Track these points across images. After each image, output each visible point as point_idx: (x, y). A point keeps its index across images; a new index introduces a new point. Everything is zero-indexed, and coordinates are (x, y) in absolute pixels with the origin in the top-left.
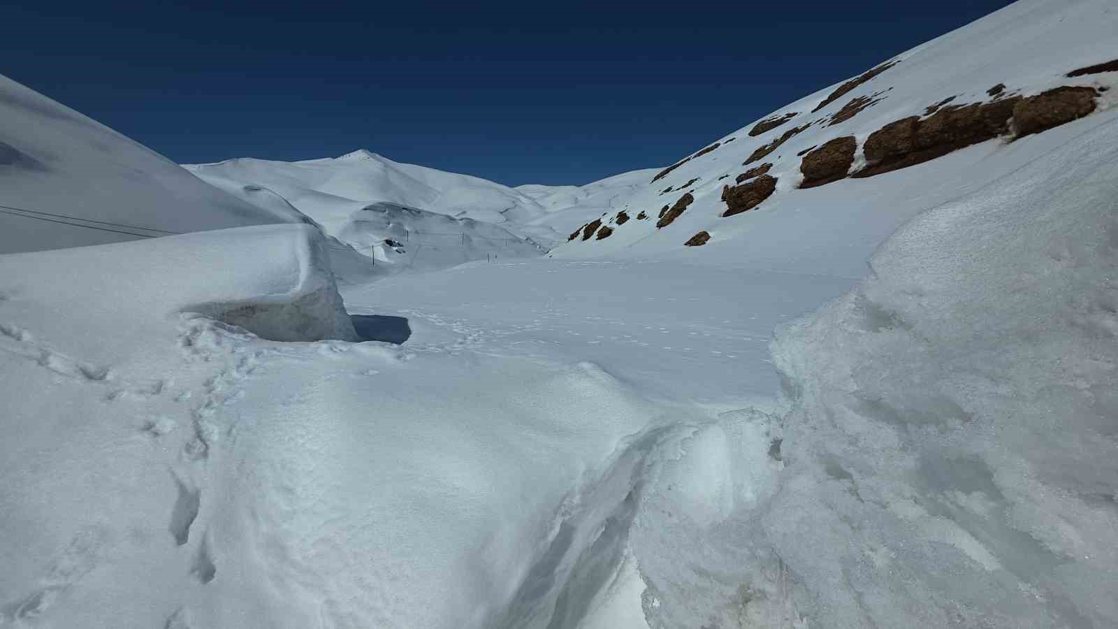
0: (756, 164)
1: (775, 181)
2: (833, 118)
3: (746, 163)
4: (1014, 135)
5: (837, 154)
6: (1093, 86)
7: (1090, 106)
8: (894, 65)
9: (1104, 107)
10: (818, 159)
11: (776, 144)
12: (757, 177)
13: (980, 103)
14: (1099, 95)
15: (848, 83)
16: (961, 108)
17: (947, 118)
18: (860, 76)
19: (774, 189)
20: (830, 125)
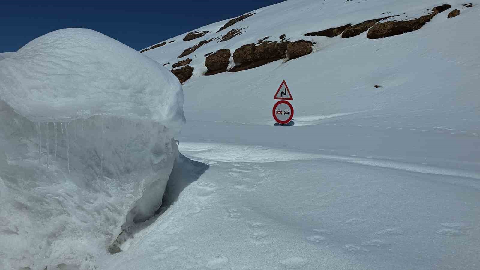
0: (184, 58)
1: (193, 69)
2: (223, 38)
3: (179, 57)
4: (288, 59)
5: (222, 58)
6: (312, 41)
7: (310, 50)
8: (253, 15)
9: (314, 51)
10: (213, 60)
11: (196, 47)
12: (183, 66)
13: (277, 42)
14: (313, 46)
15: (233, 20)
16: (270, 43)
17: (265, 46)
18: (238, 17)
19: (192, 74)
20: (221, 41)
